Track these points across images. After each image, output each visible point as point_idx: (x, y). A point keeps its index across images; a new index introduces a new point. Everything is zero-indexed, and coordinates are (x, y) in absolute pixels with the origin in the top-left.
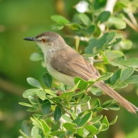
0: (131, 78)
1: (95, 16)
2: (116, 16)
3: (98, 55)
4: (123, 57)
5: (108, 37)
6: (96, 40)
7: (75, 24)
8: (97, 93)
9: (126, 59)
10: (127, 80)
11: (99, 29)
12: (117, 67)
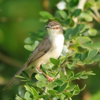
0: (96, 57)
1: (71, 12)
2: (85, 12)
3: (73, 40)
4: (90, 42)
5: (79, 27)
6: (71, 30)
7: (56, 17)
8: (72, 67)
9: (92, 43)
10: (93, 59)
11: (73, 22)
12: (86, 49)
